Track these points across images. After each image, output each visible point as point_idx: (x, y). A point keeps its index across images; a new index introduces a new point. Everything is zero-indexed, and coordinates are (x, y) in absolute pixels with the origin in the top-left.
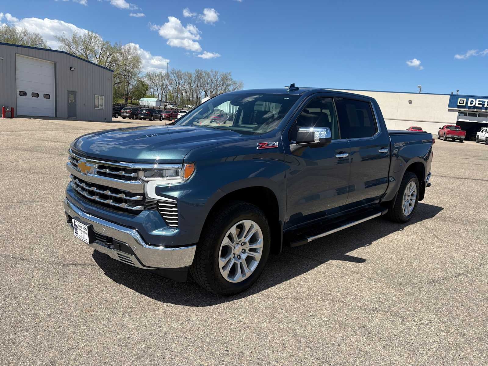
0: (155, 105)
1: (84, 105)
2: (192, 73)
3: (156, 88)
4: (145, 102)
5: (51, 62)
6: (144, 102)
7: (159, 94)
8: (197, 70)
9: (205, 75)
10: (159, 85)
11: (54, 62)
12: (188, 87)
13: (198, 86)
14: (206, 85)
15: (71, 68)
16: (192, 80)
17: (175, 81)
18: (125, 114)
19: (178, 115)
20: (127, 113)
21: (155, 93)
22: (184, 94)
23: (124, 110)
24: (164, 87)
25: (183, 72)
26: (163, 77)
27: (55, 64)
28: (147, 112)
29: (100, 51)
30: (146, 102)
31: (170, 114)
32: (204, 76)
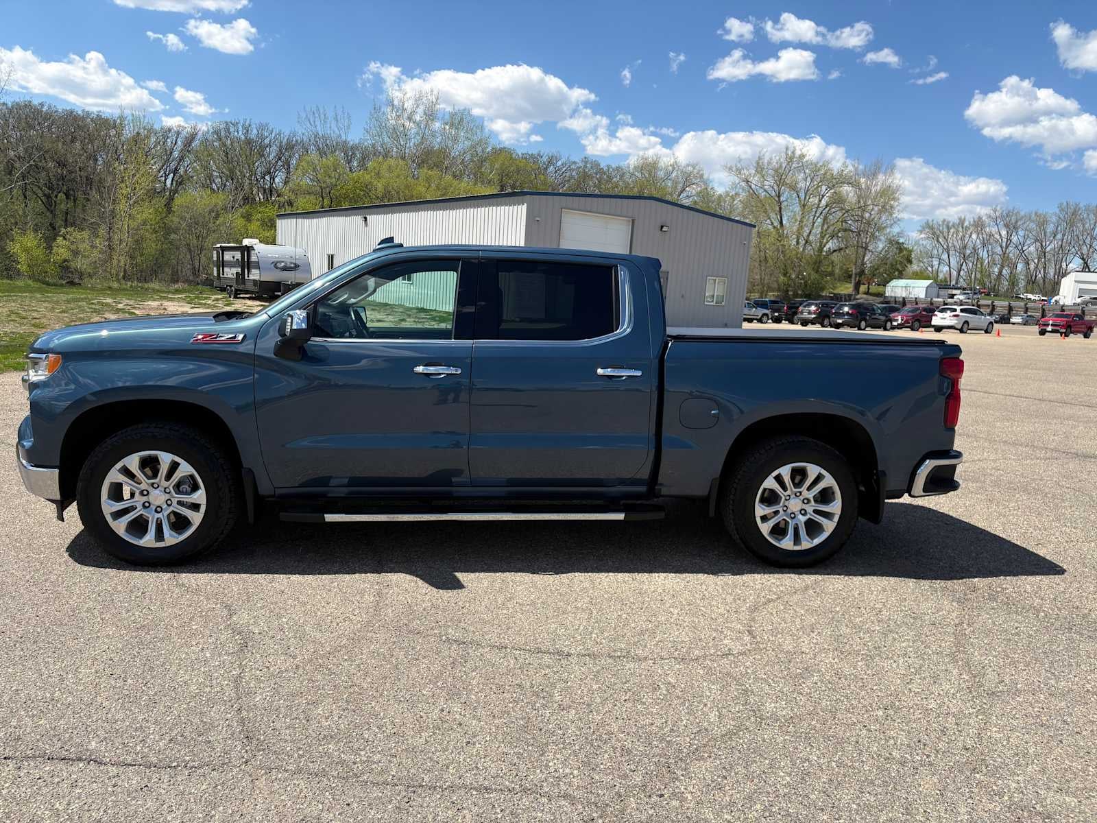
0: (922, 296)
1: (683, 296)
2: (1046, 213)
3: (945, 256)
4: (900, 288)
5: (625, 218)
6: (897, 288)
7: (952, 270)
8: (1065, 204)
9: (1088, 215)
10: (953, 248)
11: (630, 219)
12: (1032, 249)
13: (1064, 245)
14: (1088, 241)
15: (662, 227)
16: (1048, 231)
17: (998, 237)
18: (805, 315)
19: (933, 318)
20: (810, 313)
21: (941, 267)
22: (1020, 267)
23: (805, 307)
24: (968, 252)
25: (1022, 213)
26: (967, 229)
27: (633, 221)
28: (850, 312)
29: (808, 184)
30: (902, 291)
31: (917, 315)
32: (1082, 220)
